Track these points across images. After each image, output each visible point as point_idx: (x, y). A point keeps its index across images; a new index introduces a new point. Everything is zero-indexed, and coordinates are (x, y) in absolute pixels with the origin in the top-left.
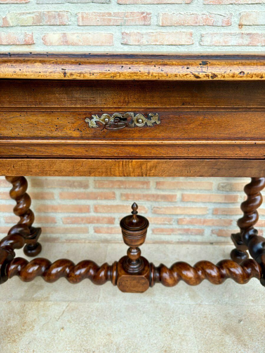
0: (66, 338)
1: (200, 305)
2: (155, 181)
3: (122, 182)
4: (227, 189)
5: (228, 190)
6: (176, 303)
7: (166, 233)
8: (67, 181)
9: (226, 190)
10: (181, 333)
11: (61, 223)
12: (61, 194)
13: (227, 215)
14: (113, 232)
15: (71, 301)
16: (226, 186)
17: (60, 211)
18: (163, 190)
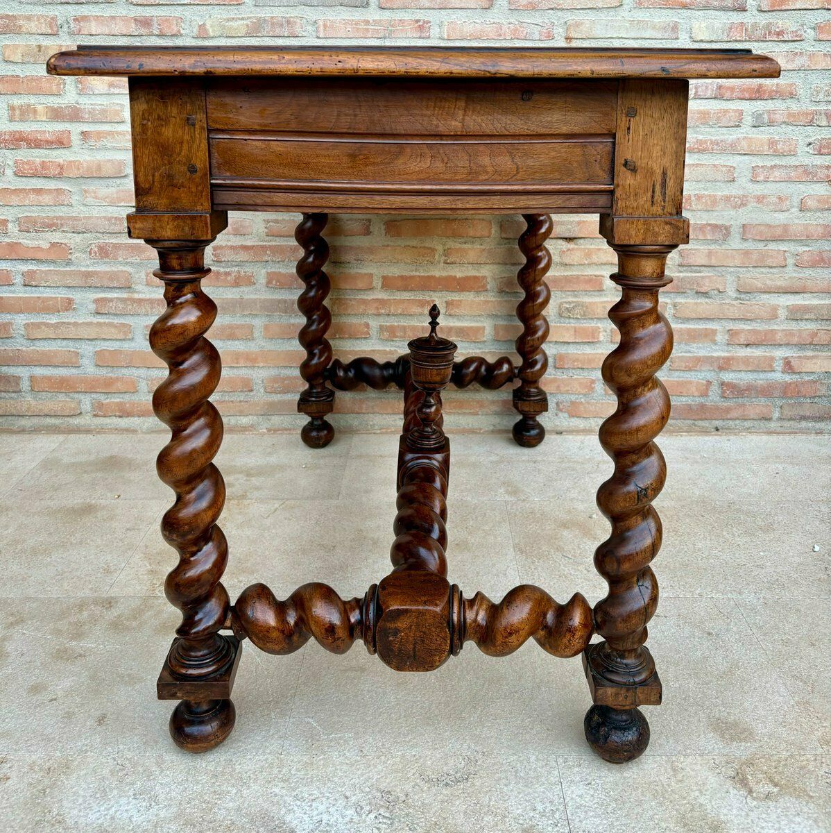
0: (284, 534)
1: (524, 500)
2: (445, 300)
3: (382, 302)
4: (577, 314)
5: (579, 316)
6: (480, 498)
7: (467, 411)
8: (279, 301)
9: (575, 317)
10: (486, 528)
11: (262, 390)
12: (266, 327)
13: (582, 369)
14: (364, 411)
15: (287, 499)
16: (573, 308)
17: (261, 365)
18: (459, 317)
